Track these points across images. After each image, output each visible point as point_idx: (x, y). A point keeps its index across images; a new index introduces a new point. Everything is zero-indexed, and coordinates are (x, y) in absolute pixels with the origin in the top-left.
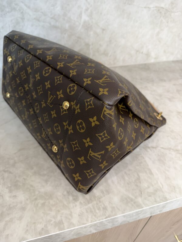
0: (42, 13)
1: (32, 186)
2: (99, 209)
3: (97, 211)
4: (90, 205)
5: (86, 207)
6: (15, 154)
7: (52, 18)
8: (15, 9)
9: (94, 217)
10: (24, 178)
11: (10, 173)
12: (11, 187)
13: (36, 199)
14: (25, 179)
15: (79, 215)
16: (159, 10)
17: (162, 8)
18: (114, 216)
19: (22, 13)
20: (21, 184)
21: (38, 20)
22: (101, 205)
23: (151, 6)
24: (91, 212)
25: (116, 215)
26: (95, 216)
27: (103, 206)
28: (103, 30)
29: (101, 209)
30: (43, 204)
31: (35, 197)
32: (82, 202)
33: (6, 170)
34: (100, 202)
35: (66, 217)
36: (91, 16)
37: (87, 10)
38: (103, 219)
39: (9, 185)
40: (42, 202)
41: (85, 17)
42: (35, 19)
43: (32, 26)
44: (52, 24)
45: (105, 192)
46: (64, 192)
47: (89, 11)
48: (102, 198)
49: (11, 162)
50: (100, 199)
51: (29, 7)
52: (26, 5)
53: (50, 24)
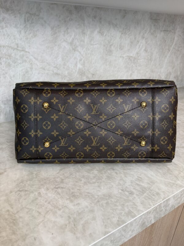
0: (47, 63)
1: (88, 193)
2: (154, 195)
3: (153, 197)
4: (145, 194)
5: (143, 196)
6: (58, 173)
7: (55, 67)
8: (25, 61)
9: (153, 202)
10: (77, 189)
11: (62, 188)
12: (70, 198)
13: (98, 201)
14: (79, 190)
15: (141, 203)
16: (129, 58)
17: (132, 57)
18: (167, 197)
19: (31, 64)
20: (78, 194)
21: (44, 69)
22: (153, 192)
23: (124, 56)
24: (149, 198)
25: (168, 196)
26: (154, 200)
27: (155, 192)
28: (93, 75)
29: (155, 195)
30: (107, 203)
31: (97, 200)
32: (138, 194)
33: (57, 187)
34: (151, 190)
35: (132, 207)
36: (83, 64)
37: (81, 60)
38: (161, 201)
39: (68, 197)
40: (105, 202)
41: (79, 66)
42: (41, 68)
43: (39, 73)
44: (55, 71)
45: (151, 183)
46: (119, 191)
47: (82, 61)
48: (151, 187)
49: (58, 180)
50: (150, 188)
51: (37, 59)
52: (35, 58)
53: (53, 72)
